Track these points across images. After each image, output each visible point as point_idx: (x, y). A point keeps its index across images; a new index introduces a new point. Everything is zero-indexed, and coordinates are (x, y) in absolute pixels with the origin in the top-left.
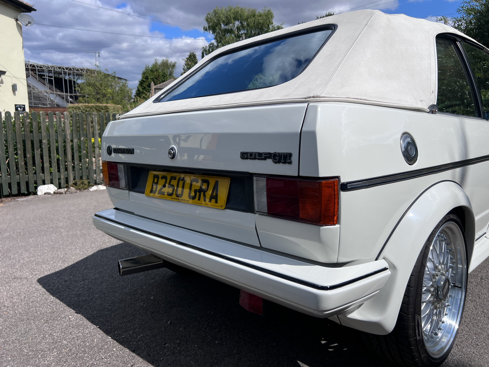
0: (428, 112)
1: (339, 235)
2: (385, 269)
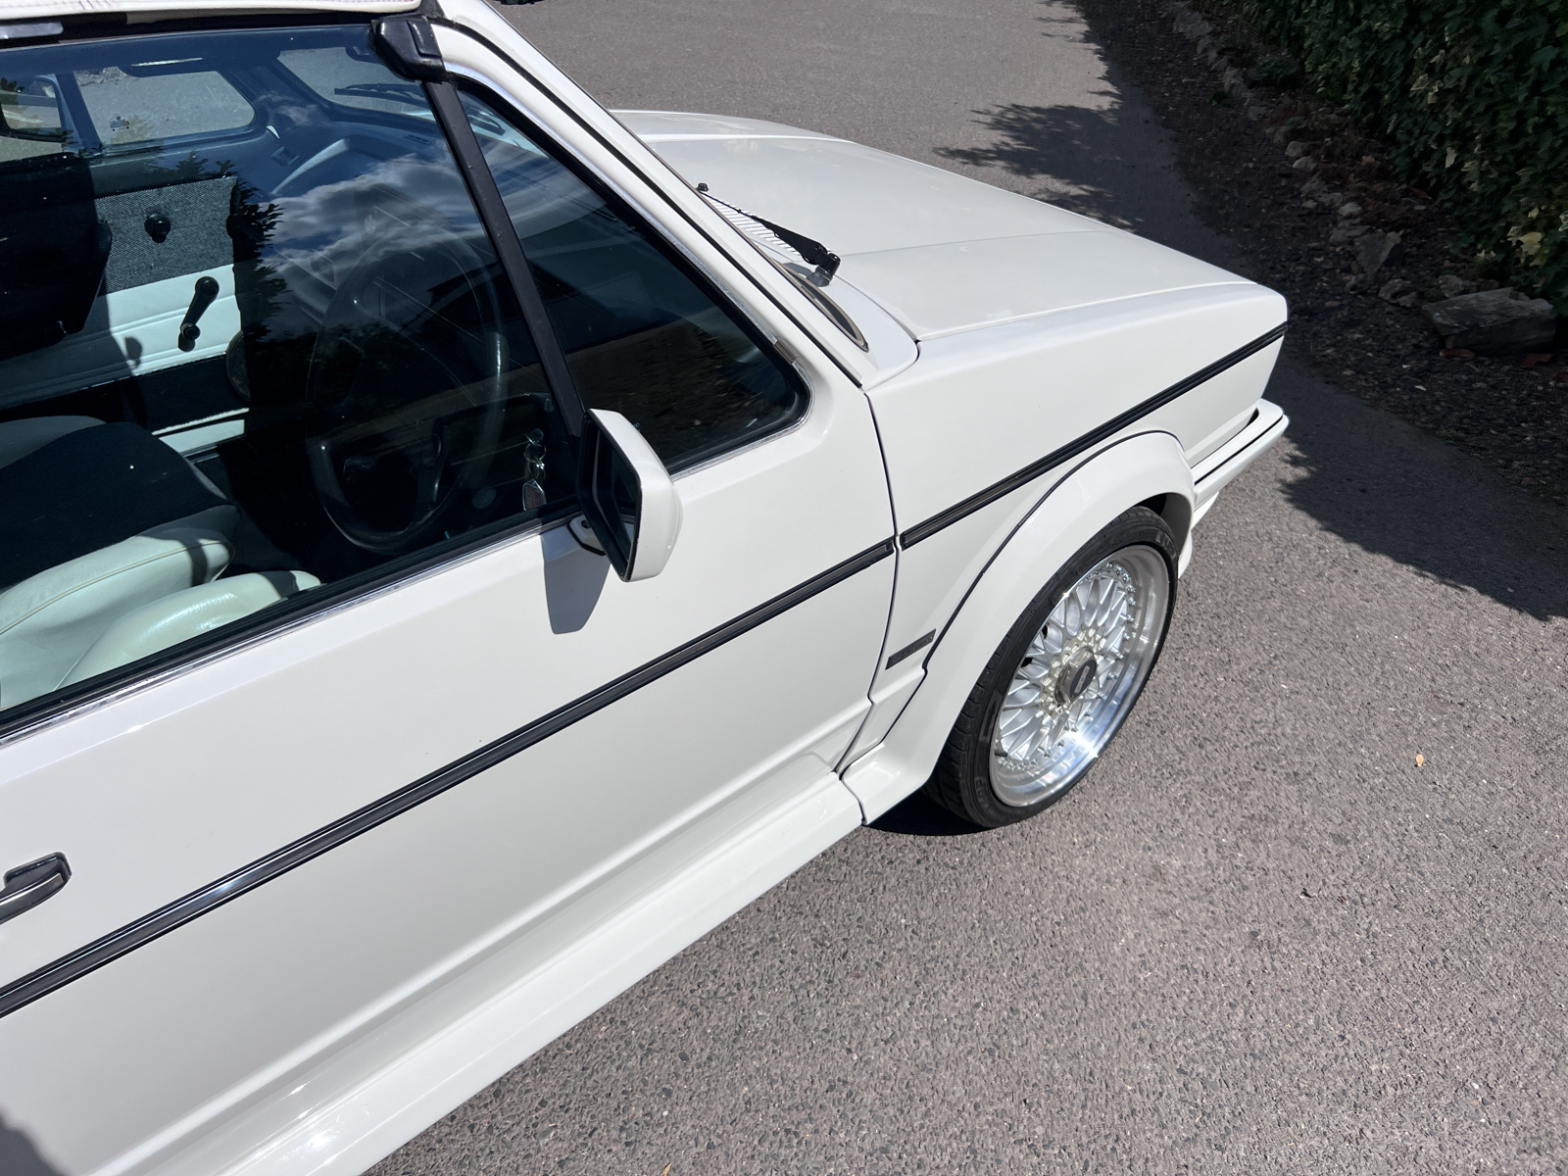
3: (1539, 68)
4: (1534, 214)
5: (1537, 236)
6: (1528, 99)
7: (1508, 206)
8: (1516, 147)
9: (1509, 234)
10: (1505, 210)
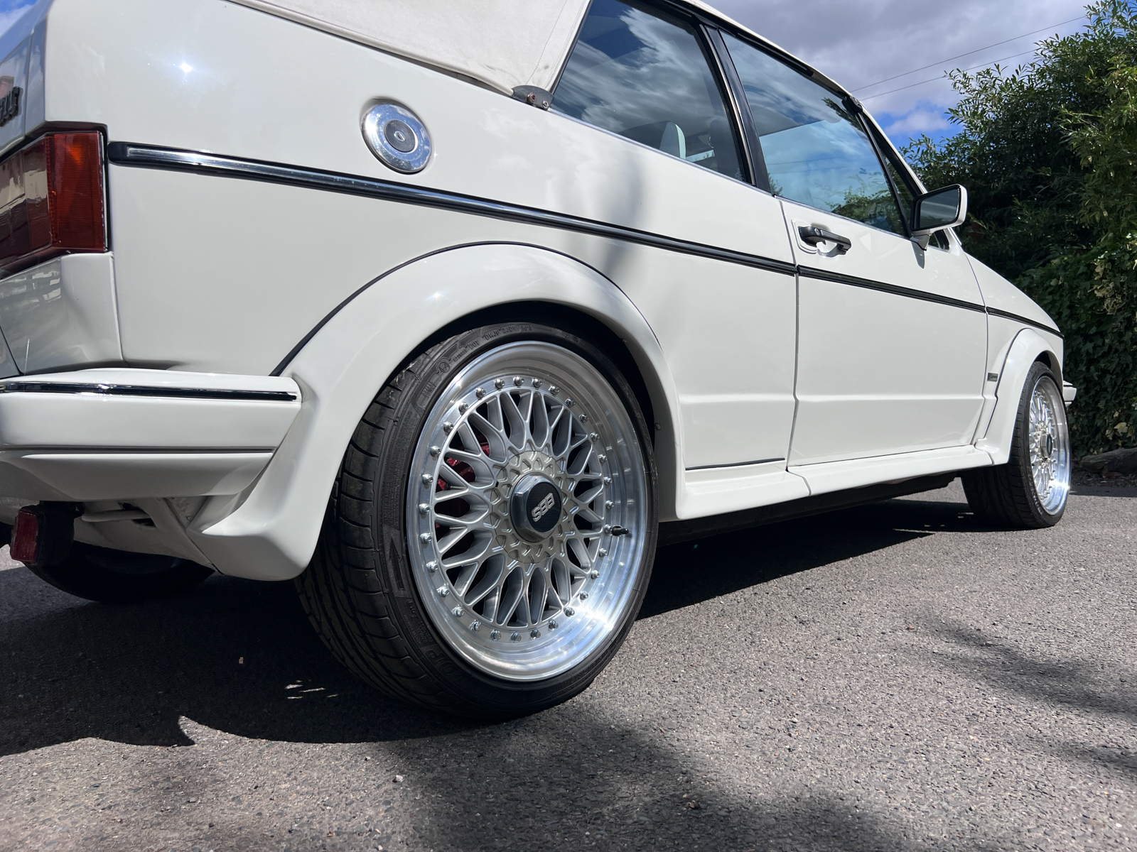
0: (510, 95)
1: (112, 279)
2: (284, 397)
3: (1088, 353)
4: (1116, 415)
5: (1124, 424)
6: (1088, 369)
7: (1099, 423)
8: (1091, 394)
9: (1107, 433)
10: (1098, 425)
